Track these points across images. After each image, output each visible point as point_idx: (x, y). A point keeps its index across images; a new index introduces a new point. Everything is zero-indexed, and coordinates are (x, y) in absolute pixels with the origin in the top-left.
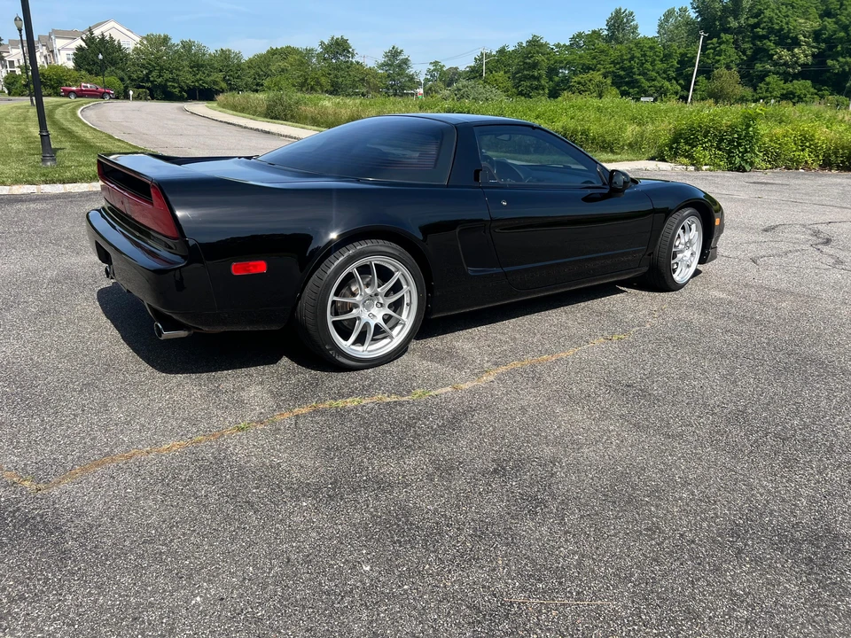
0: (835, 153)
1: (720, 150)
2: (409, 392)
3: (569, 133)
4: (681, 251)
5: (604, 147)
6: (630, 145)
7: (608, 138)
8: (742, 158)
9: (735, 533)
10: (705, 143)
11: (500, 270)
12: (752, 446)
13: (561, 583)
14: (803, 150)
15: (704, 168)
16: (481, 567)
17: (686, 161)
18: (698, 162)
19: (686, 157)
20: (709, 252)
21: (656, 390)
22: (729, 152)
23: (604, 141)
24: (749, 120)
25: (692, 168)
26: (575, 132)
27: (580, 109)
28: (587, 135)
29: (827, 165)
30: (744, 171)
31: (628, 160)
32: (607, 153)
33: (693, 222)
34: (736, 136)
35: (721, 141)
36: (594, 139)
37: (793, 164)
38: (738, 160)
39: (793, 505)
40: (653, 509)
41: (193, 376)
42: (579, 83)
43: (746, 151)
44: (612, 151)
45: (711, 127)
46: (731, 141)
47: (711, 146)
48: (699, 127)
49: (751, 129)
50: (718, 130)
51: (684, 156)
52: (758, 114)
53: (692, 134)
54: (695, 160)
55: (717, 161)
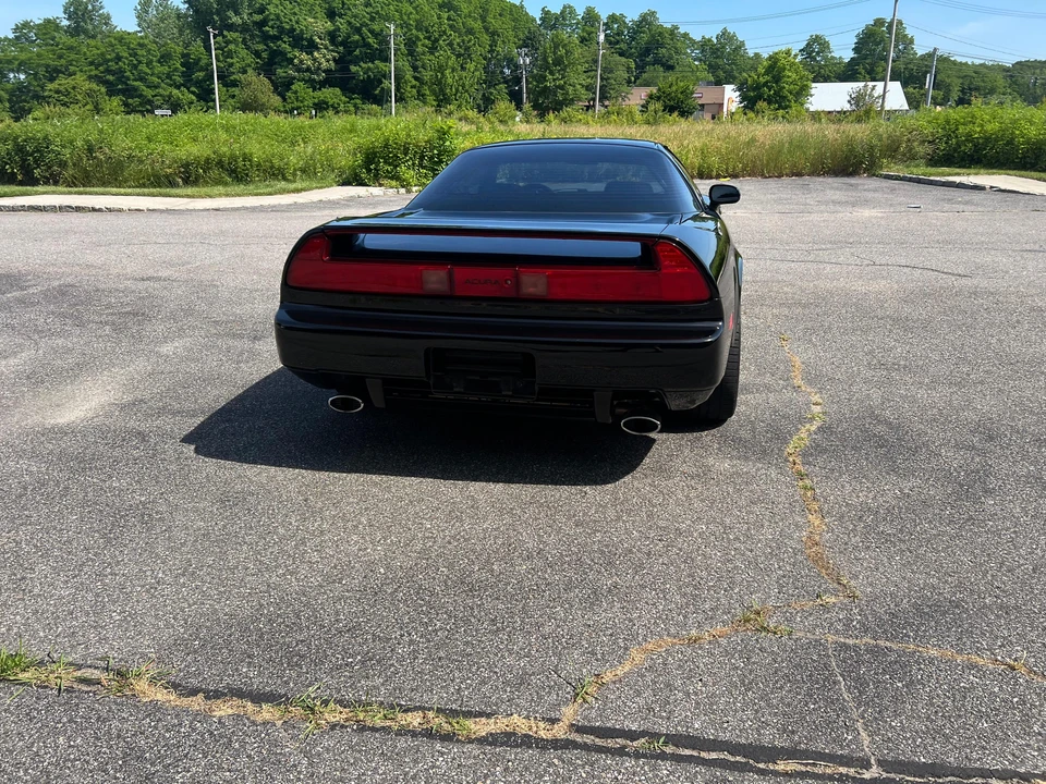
1: (423, 168)
3: (226, 160)
5: (274, 174)
6: (303, 171)
7: (277, 163)
10: (407, 161)
15: (414, 188)
17: (394, 183)
18: (409, 184)
19: (392, 178)
22: (433, 170)
23: (272, 167)
24: (443, 134)
25: (403, 191)
26: (233, 158)
28: (250, 161)
31: (317, 188)
32: (279, 180)
34: (436, 152)
35: (422, 158)
36: (259, 165)
44: (285, 179)
45: (409, 144)
46: (431, 158)
47: (413, 164)
48: (396, 143)
49: (448, 143)
50: (417, 146)
51: (390, 178)
52: (450, 127)
53: (390, 153)
54: (404, 180)
55: (424, 180)
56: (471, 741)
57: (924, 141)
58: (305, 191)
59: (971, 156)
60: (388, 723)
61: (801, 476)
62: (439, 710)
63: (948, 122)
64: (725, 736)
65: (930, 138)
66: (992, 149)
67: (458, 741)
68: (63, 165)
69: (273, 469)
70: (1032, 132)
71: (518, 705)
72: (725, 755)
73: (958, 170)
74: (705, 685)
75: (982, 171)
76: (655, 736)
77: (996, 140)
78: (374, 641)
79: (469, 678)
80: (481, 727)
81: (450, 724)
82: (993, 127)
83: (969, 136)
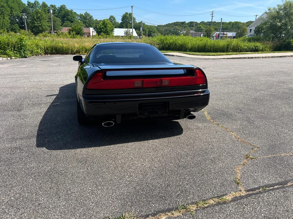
0: (48, 49)
1: (15, 51)
8: (24, 53)
10: (9, 49)
14: (38, 49)
15: (13, 58)
17: (5, 56)
18: (11, 56)
19: (4, 54)
22: (19, 51)
24: (21, 40)
25: (9, 58)
29: (46, 53)
30: (26, 57)
34: (19, 46)
35: (14, 47)
37: (37, 54)
38: (23, 54)
43: (24, 51)
45: (9, 43)
46: (18, 48)
47: (11, 50)
48: (4, 43)
49: (23, 43)
50: (12, 44)
51: (3, 54)
52: (24, 38)
53: (2, 46)
54: (9, 55)
55: (16, 55)
56: (231, 202)
57: (157, 44)
59: (168, 48)
60: (207, 205)
61: (218, 125)
62: (215, 197)
63: (161, 39)
64: (274, 182)
65: (158, 43)
66: (172, 46)
67: (228, 203)
69: (84, 149)
70: (180, 42)
71: (229, 190)
72: (278, 186)
73: (166, 51)
74: (257, 173)
75: (171, 51)
76: (262, 187)
77: (173, 44)
78: (177, 187)
79: (211, 188)
80: (229, 198)
81: (220, 199)
82: (171, 41)
83: (167, 43)
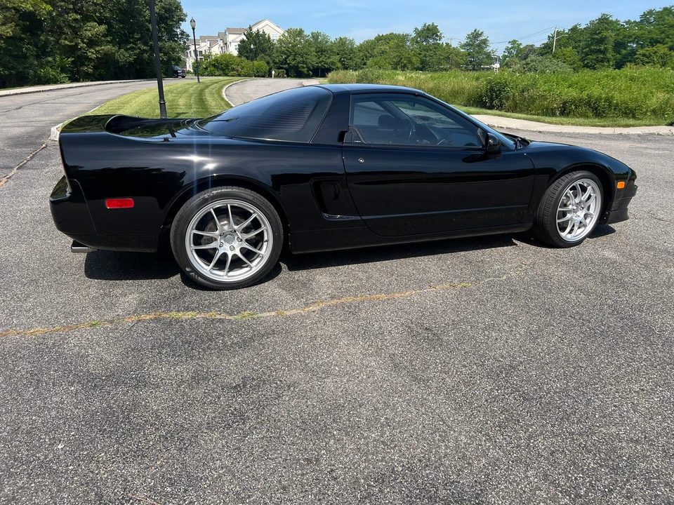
2: (238, 313)
3: (593, 100)
4: (575, 211)
5: (626, 113)
6: (654, 112)
7: (632, 105)
9: (381, 480)
11: (358, 218)
12: (486, 401)
13: (186, 491)
16: (139, 464)
20: (609, 213)
21: (451, 336)
23: (626, 108)
26: (599, 99)
27: (614, 79)
28: (610, 102)
32: (629, 118)
33: (589, 185)
36: (617, 105)
39: (469, 464)
40: (332, 442)
41: (104, 282)
42: (644, 55)
44: (634, 117)
58: (633, 126)
68: (508, 98)
